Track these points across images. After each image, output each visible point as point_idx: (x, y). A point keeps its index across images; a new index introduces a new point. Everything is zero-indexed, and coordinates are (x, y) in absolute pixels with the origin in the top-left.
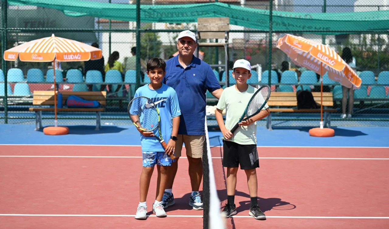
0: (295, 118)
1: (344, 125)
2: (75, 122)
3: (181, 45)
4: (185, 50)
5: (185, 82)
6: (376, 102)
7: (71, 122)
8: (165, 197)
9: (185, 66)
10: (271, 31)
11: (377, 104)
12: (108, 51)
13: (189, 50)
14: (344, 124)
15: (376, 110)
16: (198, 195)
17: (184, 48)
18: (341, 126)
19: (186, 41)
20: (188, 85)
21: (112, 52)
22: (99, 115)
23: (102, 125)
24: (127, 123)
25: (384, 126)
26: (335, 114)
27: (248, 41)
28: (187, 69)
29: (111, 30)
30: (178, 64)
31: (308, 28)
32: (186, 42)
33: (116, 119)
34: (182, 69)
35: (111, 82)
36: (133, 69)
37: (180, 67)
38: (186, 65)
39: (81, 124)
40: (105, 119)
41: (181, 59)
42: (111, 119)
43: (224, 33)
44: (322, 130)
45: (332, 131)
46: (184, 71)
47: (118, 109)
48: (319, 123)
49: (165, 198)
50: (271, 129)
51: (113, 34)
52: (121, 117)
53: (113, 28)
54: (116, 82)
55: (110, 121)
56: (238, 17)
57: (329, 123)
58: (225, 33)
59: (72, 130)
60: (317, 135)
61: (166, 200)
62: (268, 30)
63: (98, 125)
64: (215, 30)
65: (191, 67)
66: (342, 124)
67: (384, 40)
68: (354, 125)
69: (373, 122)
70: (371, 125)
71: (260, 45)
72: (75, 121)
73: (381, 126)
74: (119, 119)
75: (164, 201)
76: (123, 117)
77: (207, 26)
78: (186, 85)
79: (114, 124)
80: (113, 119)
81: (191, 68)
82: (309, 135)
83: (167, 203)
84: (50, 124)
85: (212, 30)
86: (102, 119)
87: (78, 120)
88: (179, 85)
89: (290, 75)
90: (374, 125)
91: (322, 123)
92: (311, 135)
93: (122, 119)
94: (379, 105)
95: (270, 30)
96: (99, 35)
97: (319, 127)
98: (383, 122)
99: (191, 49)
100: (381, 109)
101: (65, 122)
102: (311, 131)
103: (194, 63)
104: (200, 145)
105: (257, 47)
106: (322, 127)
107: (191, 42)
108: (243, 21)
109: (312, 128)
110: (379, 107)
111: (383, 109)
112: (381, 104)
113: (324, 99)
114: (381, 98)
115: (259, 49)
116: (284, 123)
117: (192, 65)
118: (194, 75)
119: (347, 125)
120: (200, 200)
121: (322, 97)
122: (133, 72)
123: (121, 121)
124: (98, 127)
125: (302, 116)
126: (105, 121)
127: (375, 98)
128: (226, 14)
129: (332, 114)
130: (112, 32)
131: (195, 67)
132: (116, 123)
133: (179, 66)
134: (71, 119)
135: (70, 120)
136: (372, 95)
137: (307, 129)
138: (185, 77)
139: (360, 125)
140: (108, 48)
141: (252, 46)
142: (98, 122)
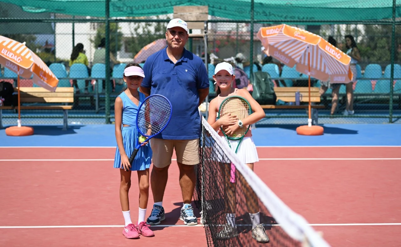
0: (276, 115)
1: (331, 123)
2: (39, 122)
3: (171, 36)
4: (176, 42)
5: (177, 79)
6: (362, 97)
7: (34, 122)
8: (157, 211)
9: (175, 61)
10: (253, 21)
11: (364, 99)
12: (72, 43)
13: (180, 42)
14: (331, 121)
15: (362, 106)
16: (191, 208)
17: (174, 39)
18: (328, 123)
19: (177, 31)
20: (180, 82)
21: (75, 45)
22: (66, 113)
23: (69, 124)
24: (96, 122)
25: (373, 123)
26: (321, 111)
27: (215, 32)
28: (178, 64)
29: (74, 20)
30: (168, 59)
31: (291, 17)
32: (177, 33)
33: (84, 118)
34: (172, 64)
35: (75, 77)
36: (103, 63)
37: (169, 62)
38: (177, 59)
39: (45, 123)
40: (72, 118)
41: (169, 52)
42: (78, 118)
43: (203, 23)
44: (310, 128)
45: (321, 129)
46: (174, 67)
47: (89, 106)
48: (307, 120)
49: (158, 213)
50: (254, 127)
51: (77, 25)
52: (89, 116)
53: (77, 18)
54: (84, 77)
55: (77, 120)
56: (215, 6)
57: (317, 121)
58: (205, 23)
59: (37, 130)
60: (305, 133)
61: (158, 215)
62: (249, 20)
63: (65, 124)
64: (192, 20)
65: (182, 61)
66: (328, 121)
67: (359, 31)
68: (342, 123)
69: (362, 118)
70: (360, 122)
71: (228, 36)
72: (39, 120)
73: (371, 123)
74: (87, 118)
75: (157, 216)
76: (92, 116)
77: (183, 15)
78: (178, 82)
79: (82, 123)
80: (81, 118)
81: (182, 63)
82: (296, 133)
83: (160, 218)
84: (10, 123)
85: (190, 20)
86: (69, 117)
87: (42, 119)
88: (170, 82)
89: (271, 69)
90: (363, 122)
91: (310, 120)
92: (298, 134)
93: (90, 118)
94: (366, 101)
95: (252, 19)
96: (55, 26)
97: (307, 124)
98: (372, 119)
99: (182, 41)
100: (367, 105)
101: (28, 122)
102: (300, 129)
103: (185, 57)
104: (195, 150)
105: (225, 38)
106: (310, 125)
107: (183, 33)
108: (219, 10)
109: (298, 125)
110: (365, 103)
111: (369, 105)
112: (368, 100)
113: (311, 94)
114: (367, 93)
115: (228, 41)
116: (266, 121)
117: (183, 59)
118: (186, 71)
119: (334, 123)
120: (193, 214)
121: (309, 92)
122: (103, 66)
123: (90, 120)
124: (65, 127)
125: (283, 113)
126: (71, 120)
127: (361, 93)
128: (201, 3)
129: (320, 111)
130: (77, 22)
131: (186, 62)
132: (84, 122)
133: (168, 60)
134: (34, 118)
135: (32, 119)
136: (358, 89)
137: (293, 127)
138: (176, 74)
139: (348, 123)
140: (72, 40)
141: (220, 37)
142: (65, 122)
